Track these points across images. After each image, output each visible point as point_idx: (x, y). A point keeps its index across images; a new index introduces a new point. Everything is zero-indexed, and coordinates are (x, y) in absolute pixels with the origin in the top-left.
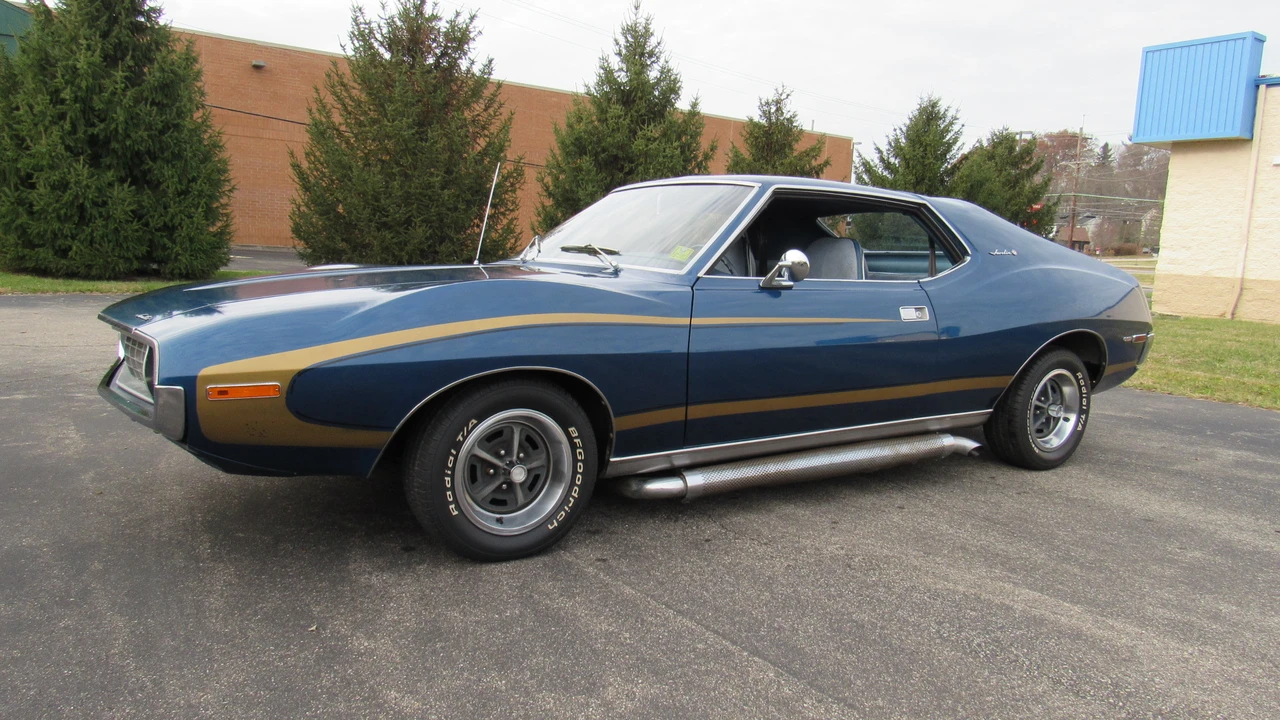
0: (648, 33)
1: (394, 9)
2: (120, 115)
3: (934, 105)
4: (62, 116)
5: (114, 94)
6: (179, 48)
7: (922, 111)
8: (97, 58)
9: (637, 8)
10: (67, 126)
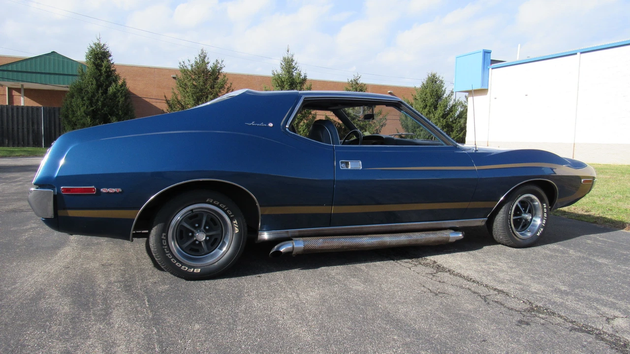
0: (292, 61)
1: (193, 62)
2: (100, 103)
3: (434, 76)
4: (84, 105)
5: (99, 97)
6: (120, 82)
7: (429, 78)
8: (94, 86)
9: (288, 51)
10: (85, 107)
